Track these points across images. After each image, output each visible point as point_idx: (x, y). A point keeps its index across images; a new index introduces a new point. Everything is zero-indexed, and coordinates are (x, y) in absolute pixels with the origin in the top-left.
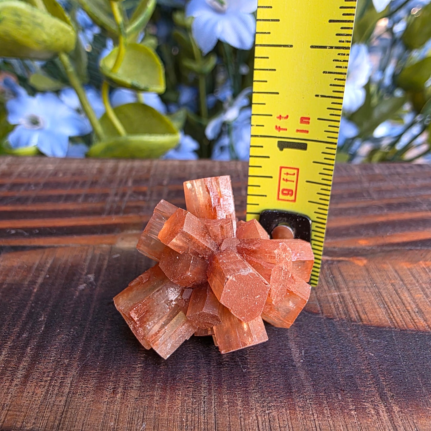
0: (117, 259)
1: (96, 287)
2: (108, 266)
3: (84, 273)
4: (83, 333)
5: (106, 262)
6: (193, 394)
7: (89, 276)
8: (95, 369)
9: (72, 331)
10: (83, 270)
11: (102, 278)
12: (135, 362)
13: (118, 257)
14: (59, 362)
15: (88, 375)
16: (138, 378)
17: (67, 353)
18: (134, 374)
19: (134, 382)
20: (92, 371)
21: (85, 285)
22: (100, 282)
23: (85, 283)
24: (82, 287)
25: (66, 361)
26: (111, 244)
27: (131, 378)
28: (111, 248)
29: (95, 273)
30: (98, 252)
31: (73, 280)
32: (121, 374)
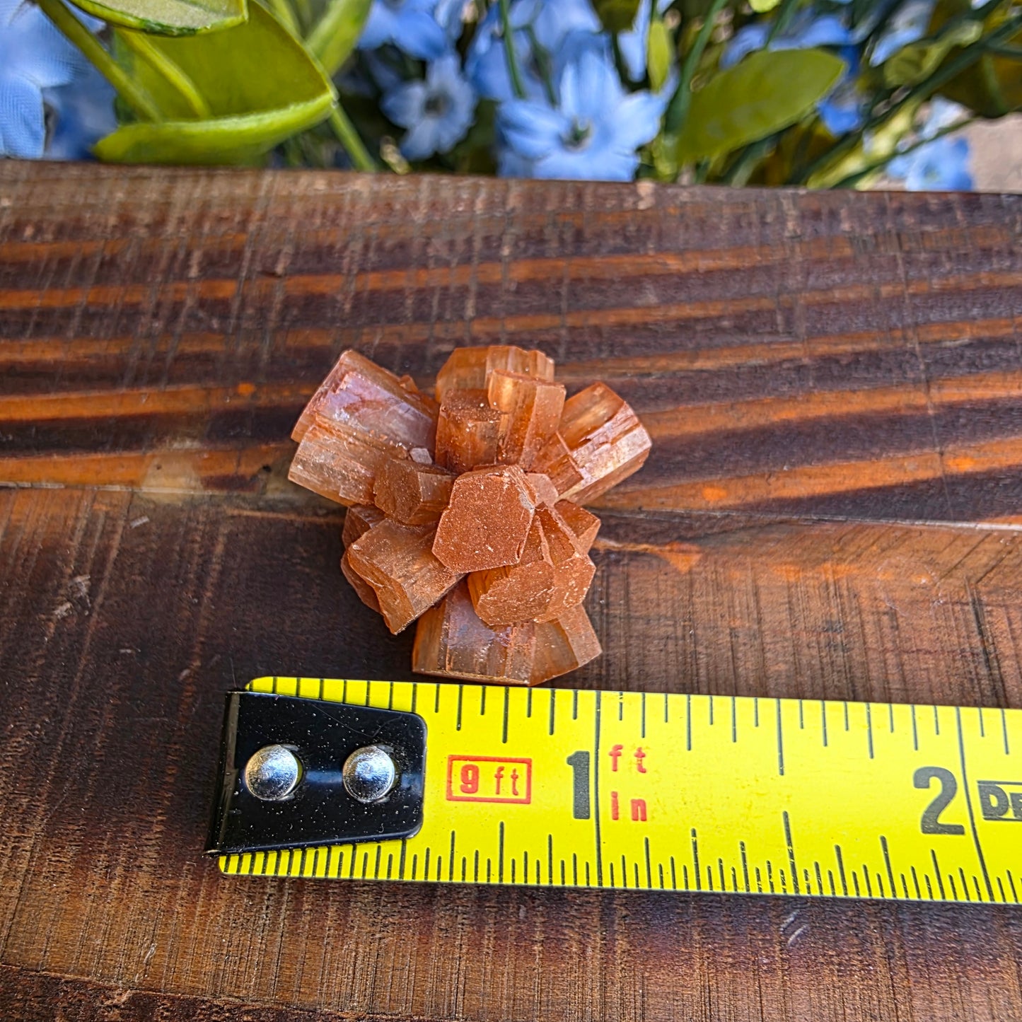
0: (142, 532)
1: (91, 610)
2: (122, 552)
3: (69, 571)
4: (60, 734)
5: (116, 541)
6: (250, 888)
7: (79, 579)
8: (75, 821)
9: (37, 729)
10: (66, 561)
11: (104, 586)
12: (151, 811)
13: (144, 524)
14: (11, 801)
15: (62, 834)
16: (153, 845)
17: (27, 781)
18: (147, 836)
19: (145, 854)
20: (71, 827)
21: (68, 605)
22: (100, 599)
23: (69, 600)
24: (62, 610)
25: (24, 801)
26: (132, 483)
27: (141, 846)
28: (133, 494)
29: (91, 573)
30: (102, 508)
31: (45, 591)
32: (122, 837)
